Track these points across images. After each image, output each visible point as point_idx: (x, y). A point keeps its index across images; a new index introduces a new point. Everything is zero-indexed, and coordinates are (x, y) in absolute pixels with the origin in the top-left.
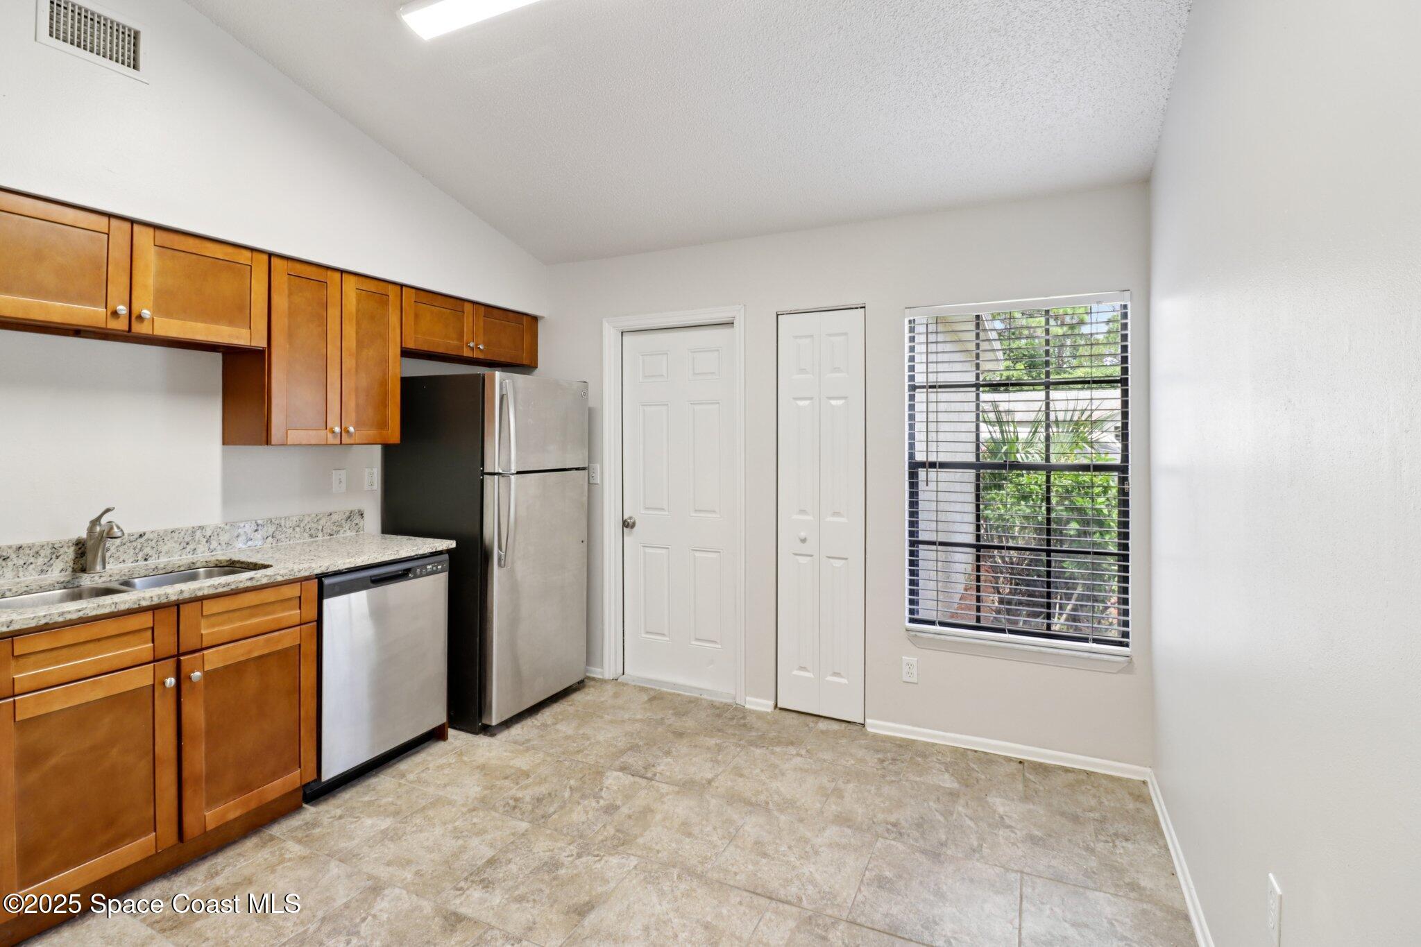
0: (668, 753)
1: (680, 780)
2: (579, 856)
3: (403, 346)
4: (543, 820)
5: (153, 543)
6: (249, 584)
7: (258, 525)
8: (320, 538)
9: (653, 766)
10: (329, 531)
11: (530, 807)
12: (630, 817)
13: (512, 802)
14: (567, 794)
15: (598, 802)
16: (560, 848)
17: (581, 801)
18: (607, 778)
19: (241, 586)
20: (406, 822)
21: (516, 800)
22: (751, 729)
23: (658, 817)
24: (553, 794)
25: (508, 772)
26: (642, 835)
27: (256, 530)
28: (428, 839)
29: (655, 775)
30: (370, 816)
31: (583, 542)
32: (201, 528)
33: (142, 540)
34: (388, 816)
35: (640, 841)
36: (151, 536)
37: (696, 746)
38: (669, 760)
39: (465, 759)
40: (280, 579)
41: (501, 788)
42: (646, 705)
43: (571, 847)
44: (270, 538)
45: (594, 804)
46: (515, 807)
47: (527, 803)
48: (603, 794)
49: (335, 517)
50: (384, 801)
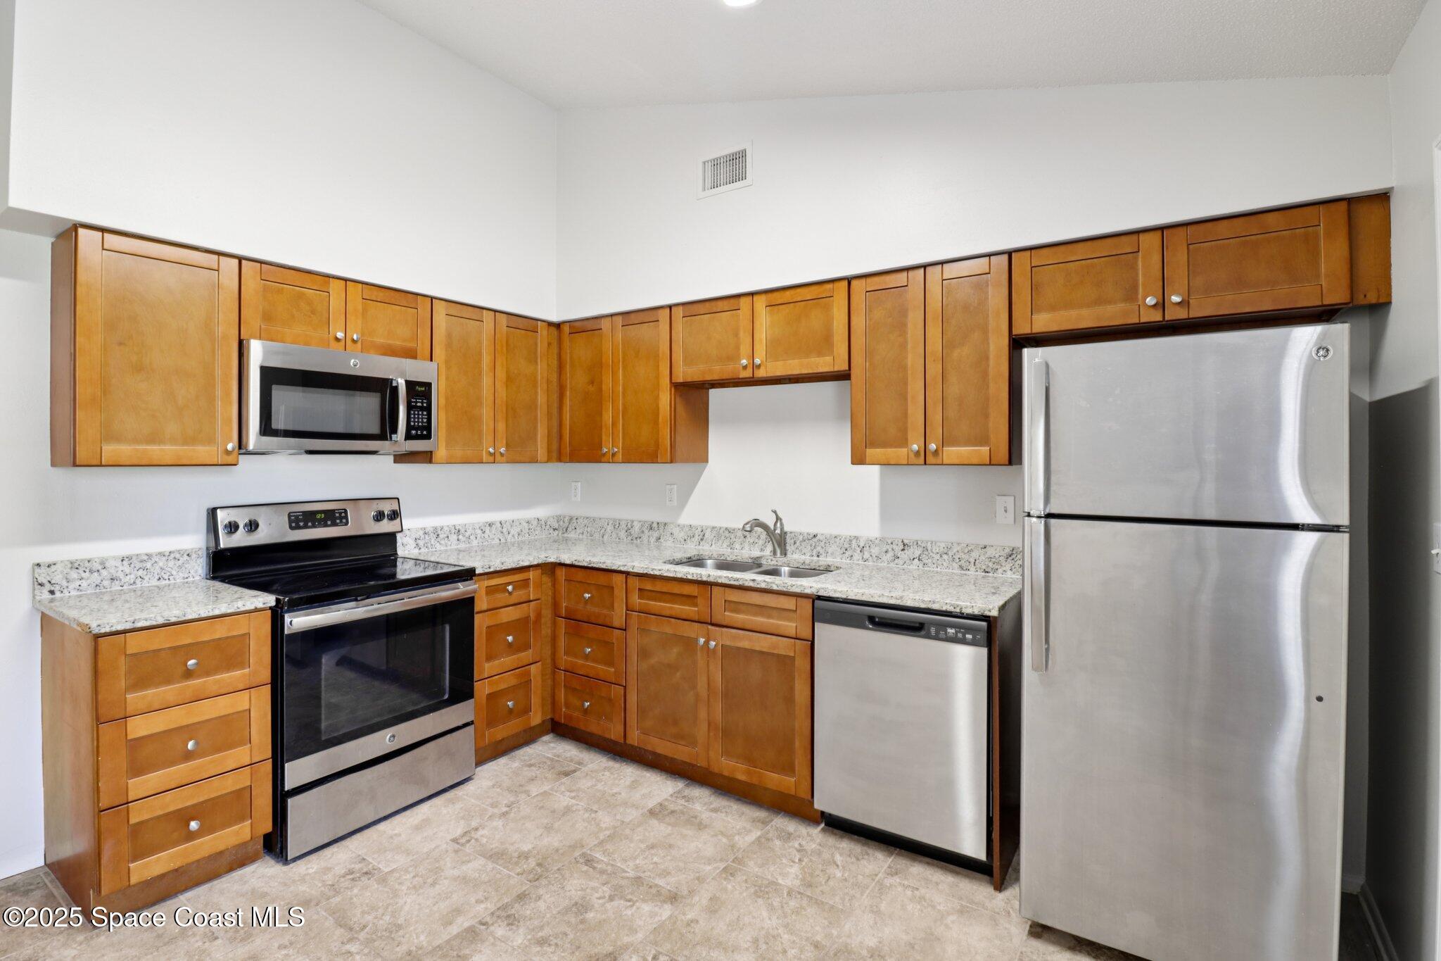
5: (822, 544)
7: (904, 545)
8: (972, 572)
10: (984, 567)
27: (903, 550)
32: (857, 538)
33: (815, 540)
36: (821, 539)
44: (916, 560)
49: (990, 552)
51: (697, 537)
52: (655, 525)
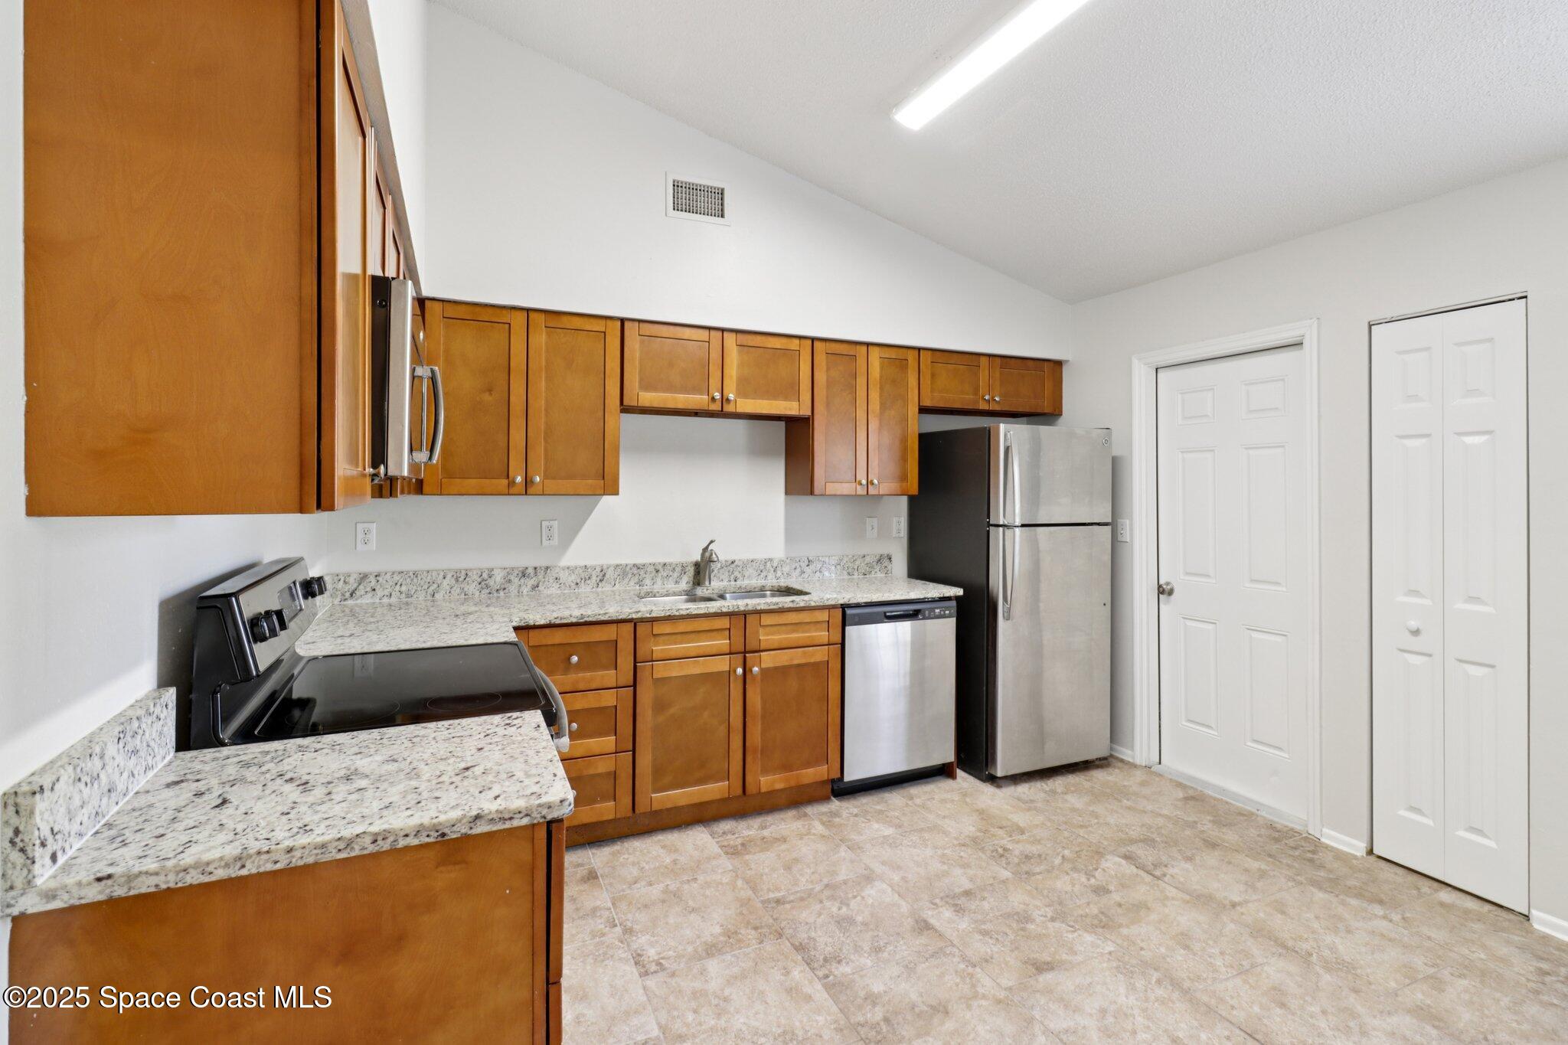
0: (1190, 859)
1: (1195, 890)
2: (1053, 920)
3: (921, 404)
4: (1026, 876)
5: (739, 569)
6: (791, 605)
7: (809, 562)
8: (856, 577)
9: (1166, 866)
10: (863, 571)
11: (1016, 860)
12: (1120, 905)
13: (1000, 850)
14: (1058, 861)
15: (1089, 880)
16: (1037, 907)
17: (1071, 873)
18: (1106, 861)
19: (786, 606)
20: (905, 836)
21: (1005, 850)
22: (1322, 866)
23: (1154, 917)
24: (1043, 856)
25: (1004, 823)
26: (1127, 926)
27: (808, 565)
28: (918, 855)
29: (1165, 875)
30: (877, 822)
31: (1105, 605)
32: (771, 560)
33: (733, 566)
34: (892, 826)
35: (1125, 931)
36: (739, 564)
37: (1229, 863)
38: (1188, 866)
39: (968, 800)
40: (813, 604)
41: (993, 835)
42: (1178, 803)
43: (1047, 909)
44: (818, 573)
45: (1084, 879)
46: (1002, 856)
47: (1015, 856)
48: (1097, 874)
49: (868, 559)
50: (892, 813)
51: (594, 578)
52: (530, 571)
